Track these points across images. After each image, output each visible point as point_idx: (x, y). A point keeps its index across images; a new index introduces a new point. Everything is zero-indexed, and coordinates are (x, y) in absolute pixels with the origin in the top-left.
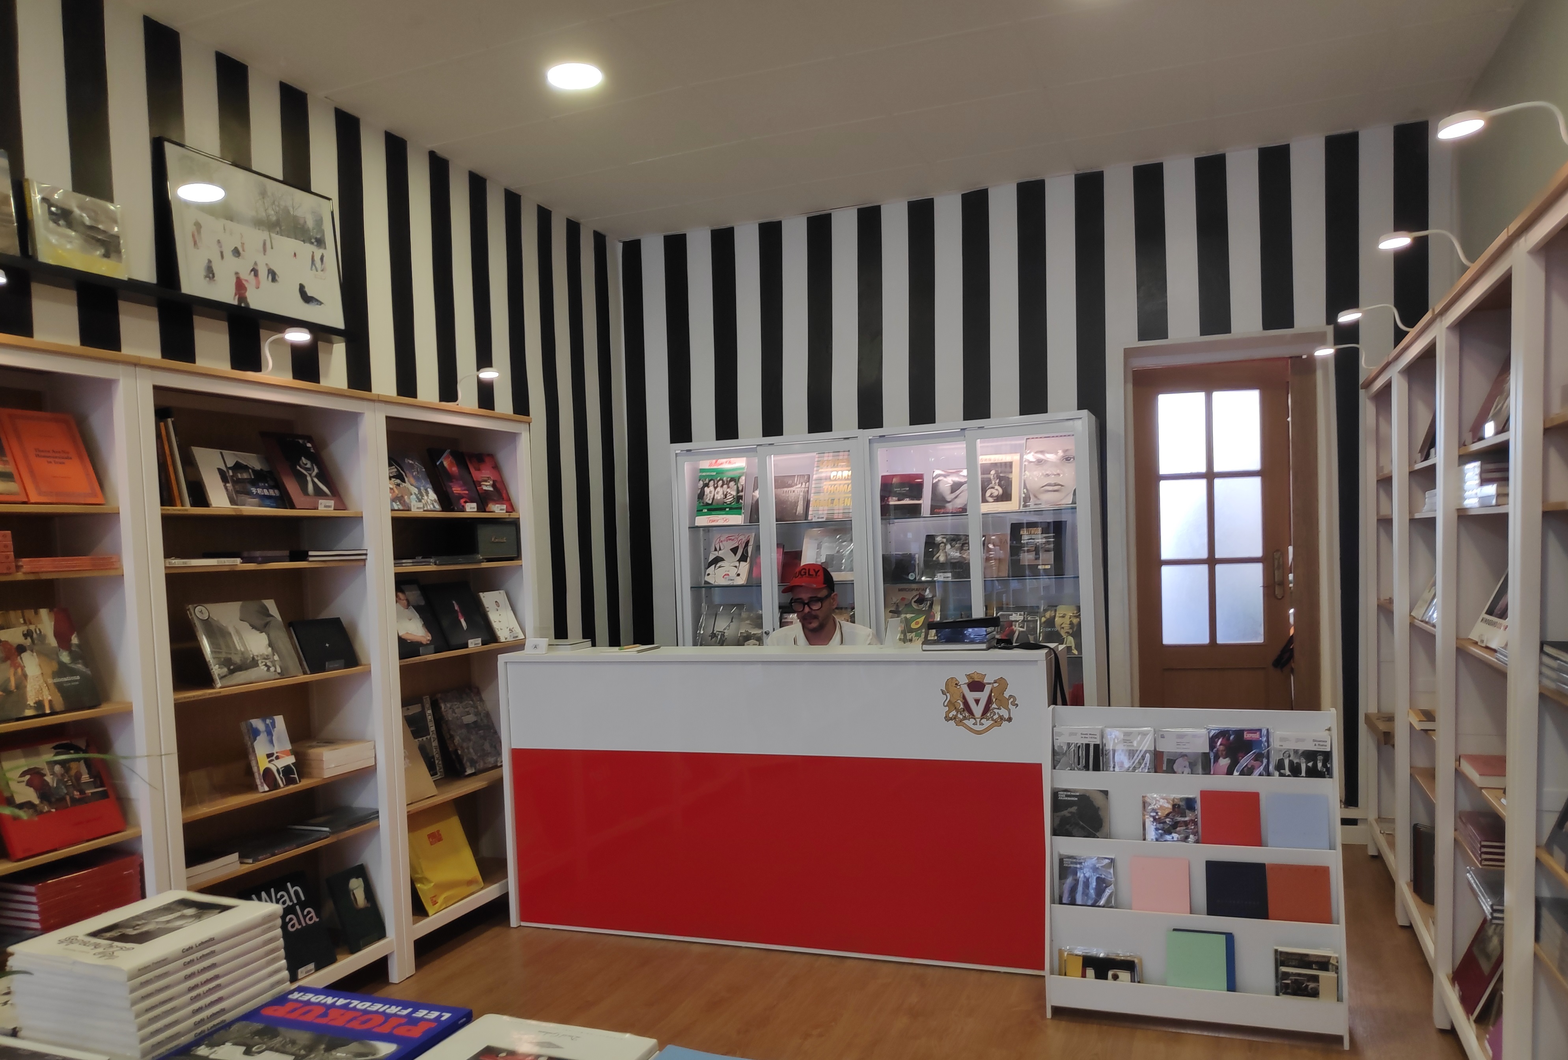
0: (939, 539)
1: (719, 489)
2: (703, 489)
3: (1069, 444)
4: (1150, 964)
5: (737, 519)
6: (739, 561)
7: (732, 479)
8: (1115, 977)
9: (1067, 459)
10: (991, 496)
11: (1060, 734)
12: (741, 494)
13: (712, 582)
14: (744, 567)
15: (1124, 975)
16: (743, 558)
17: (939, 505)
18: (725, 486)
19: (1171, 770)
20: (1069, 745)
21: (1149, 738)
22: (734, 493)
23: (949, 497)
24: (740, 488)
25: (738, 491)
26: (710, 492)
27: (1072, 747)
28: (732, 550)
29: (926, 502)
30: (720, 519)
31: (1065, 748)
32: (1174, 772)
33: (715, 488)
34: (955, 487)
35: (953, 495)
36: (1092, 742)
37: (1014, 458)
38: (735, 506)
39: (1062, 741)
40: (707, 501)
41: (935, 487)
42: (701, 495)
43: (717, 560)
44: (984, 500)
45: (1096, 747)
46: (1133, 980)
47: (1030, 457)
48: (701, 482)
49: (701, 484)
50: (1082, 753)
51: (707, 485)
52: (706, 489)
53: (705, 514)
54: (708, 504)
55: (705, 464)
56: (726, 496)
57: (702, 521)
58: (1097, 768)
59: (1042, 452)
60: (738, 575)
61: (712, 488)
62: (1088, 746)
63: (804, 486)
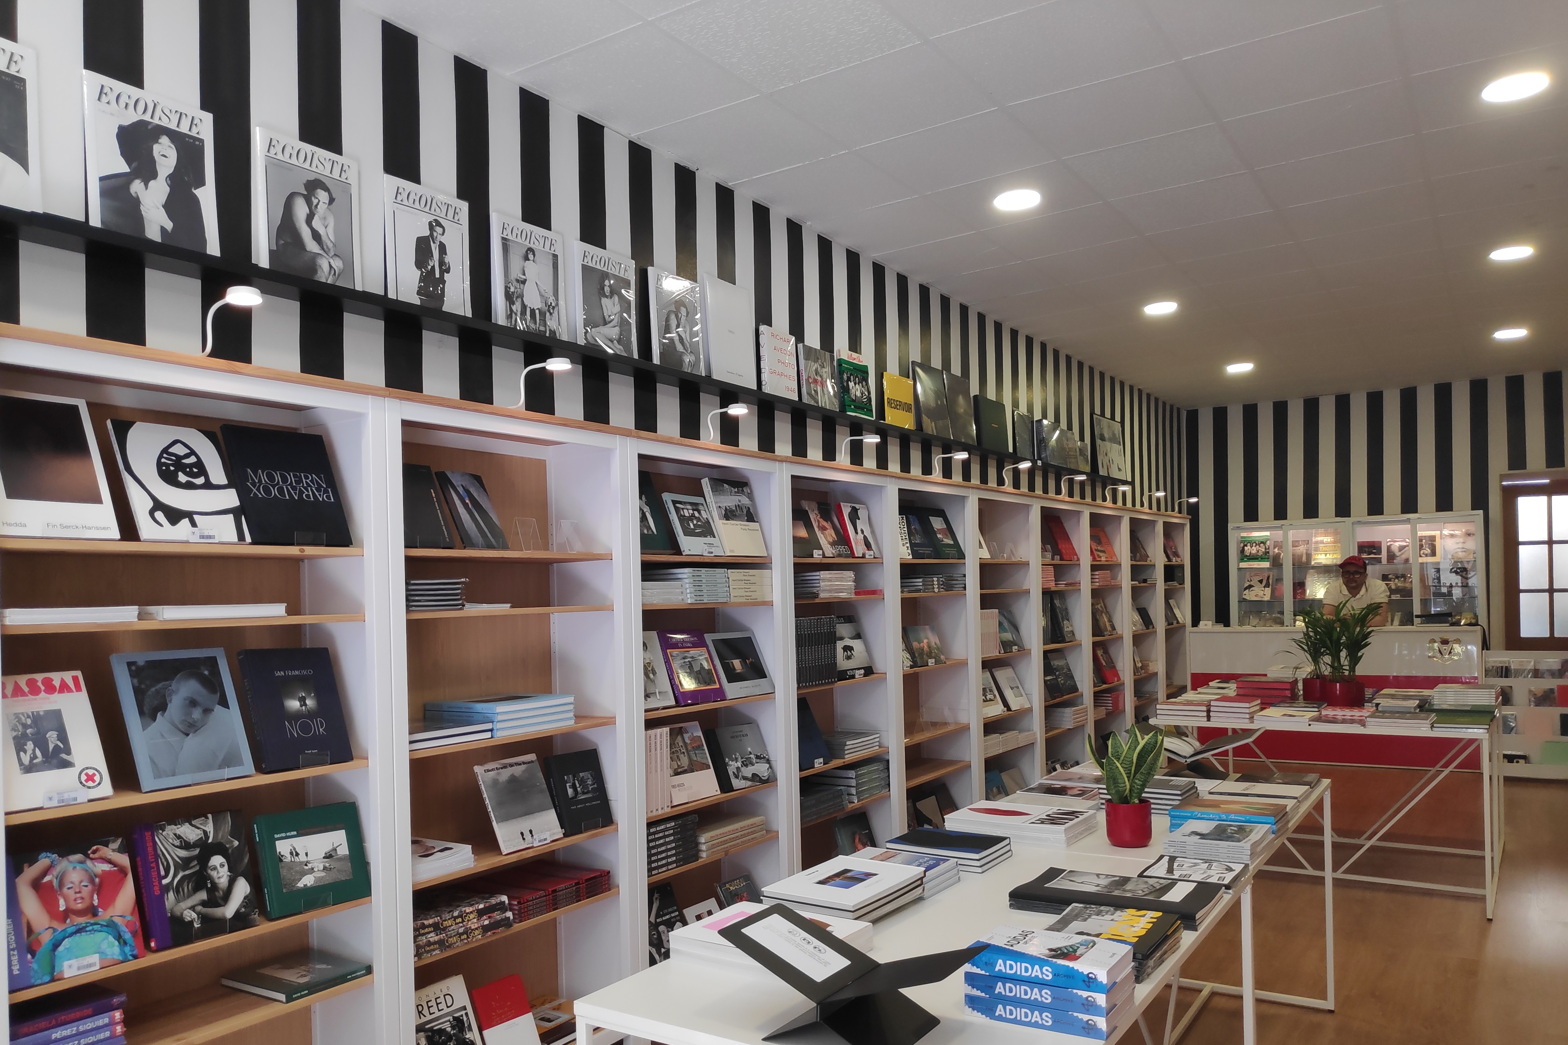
0: (1390, 576)
1: (1253, 548)
2: (1243, 548)
3: (1471, 528)
4: (1533, 757)
5: (1266, 565)
6: (1264, 587)
7: (1262, 542)
8: (1518, 762)
9: (1469, 535)
10: (1423, 554)
11: (1489, 662)
12: (1268, 550)
13: (1248, 598)
14: (1268, 591)
15: (1522, 761)
16: (1267, 585)
17: (1391, 557)
18: (1258, 546)
19: (1542, 677)
20: (1493, 667)
21: (1532, 663)
22: (1264, 550)
23: (1398, 554)
24: (1267, 547)
25: (1266, 549)
26: (1248, 549)
27: (1495, 668)
28: (1259, 581)
29: (1384, 555)
30: (1255, 565)
31: (1491, 668)
32: (1544, 678)
33: (1251, 547)
34: (1401, 548)
35: (1400, 553)
36: (1504, 665)
37: (1437, 533)
38: (1265, 557)
39: (1489, 665)
40: (1247, 554)
41: (1389, 548)
42: (1243, 551)
43: (1250, 587)
44: (1421, 556)
45: (1506, 667)
46: (1526, 763)
47: (1446, 532)
48: (1242, 544)
49: (1242, 545)
50: (1499, 670)
51: (1246, 546)
52: (1245, 547)
53: (1246, 561)
54: (1247, 556)
55: (1244, 534)
56: (1258, 551)
57: (1243, 565)
58: (1506, 677)
59: (1453, 531)
60: (1265, 595)
61: (1249, 547)
62: (1502, 667)
63: (1306, 546)
